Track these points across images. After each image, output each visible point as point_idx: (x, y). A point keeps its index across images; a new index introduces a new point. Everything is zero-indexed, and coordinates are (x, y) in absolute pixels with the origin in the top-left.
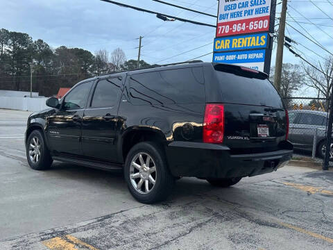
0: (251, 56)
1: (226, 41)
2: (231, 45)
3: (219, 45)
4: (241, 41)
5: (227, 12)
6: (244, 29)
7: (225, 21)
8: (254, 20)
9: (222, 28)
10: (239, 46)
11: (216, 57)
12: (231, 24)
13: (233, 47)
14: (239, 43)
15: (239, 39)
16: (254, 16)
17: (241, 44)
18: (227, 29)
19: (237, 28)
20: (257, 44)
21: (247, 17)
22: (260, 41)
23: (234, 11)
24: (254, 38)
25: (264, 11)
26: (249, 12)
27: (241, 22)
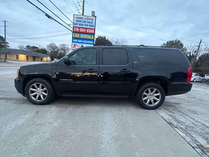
0: (88, 42)
1: (78, 34)
2: (80, 36)
3: (75, 35)
4: (84, 35)
5: (77, 23)
6: (85, 31)
7: (77, 26)
8: (89, 29)
9: (75, 29)
10: (83, 37)
11: (73, 40)
12: (79, 28)
13: (81, 37)
14: (83, 36)
15: (83, 35)
16: (88, 27)
17: (84, 37)
18: (78, 30)
19: (82, 30)
20: (91, 38)
21: (86, 27)
22: (91, 37)
23: (80, 23)
24: (89, 36)
25: (92, 26)
26: (87, 25)
27: (84, 28)
